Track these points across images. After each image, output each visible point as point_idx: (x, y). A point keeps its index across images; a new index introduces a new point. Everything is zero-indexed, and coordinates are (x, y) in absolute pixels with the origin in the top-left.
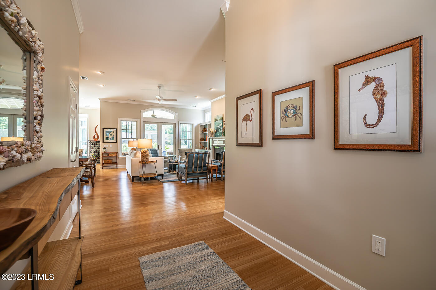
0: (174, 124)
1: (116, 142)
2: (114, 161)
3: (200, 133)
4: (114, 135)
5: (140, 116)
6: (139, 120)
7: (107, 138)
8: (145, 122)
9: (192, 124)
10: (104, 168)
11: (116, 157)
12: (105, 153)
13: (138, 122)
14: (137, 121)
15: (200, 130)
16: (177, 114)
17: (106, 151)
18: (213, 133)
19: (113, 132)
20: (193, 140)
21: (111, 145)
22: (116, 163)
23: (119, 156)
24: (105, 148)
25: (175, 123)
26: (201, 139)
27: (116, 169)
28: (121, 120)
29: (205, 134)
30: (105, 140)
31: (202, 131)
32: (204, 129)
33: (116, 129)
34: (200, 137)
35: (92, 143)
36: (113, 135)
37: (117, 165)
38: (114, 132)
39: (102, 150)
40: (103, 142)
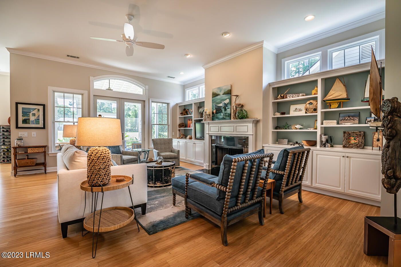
0: (142, 102)
1: (44, 128)
2: (41, 160)
3: (179, 116)
4: (39, 116)
5: (88, 87)
6: (86, 93)
7: (25, 121)
8: (97, 97)
9: (168, 104)
10: (19, 173)
11: (43, 154)
12: (20, 147)
13: (84, 95)
14: (82, 94)
15: (178, 111)
16: (147, 87)
17: (22, 144)
18: (209, 115)
19: (37, 110)
20: (169, 126)
21: (34, 133)
22: (44, 164)
23: (50, 152)
24: (20, 139)
25: (144, 101)
26: (179, 125)
27: (44, 175)
28: (54, 91)
29: (184, 117)
30: (20, 124)
31: (181, 114)
32: (185, 110)
33: (44, 106)
34: (178, 122)
35: (4, 130)
36: (37, 116)
37: (45, 167)
38: (39, 110)
39: (14, 143)
40: (17, 127)
